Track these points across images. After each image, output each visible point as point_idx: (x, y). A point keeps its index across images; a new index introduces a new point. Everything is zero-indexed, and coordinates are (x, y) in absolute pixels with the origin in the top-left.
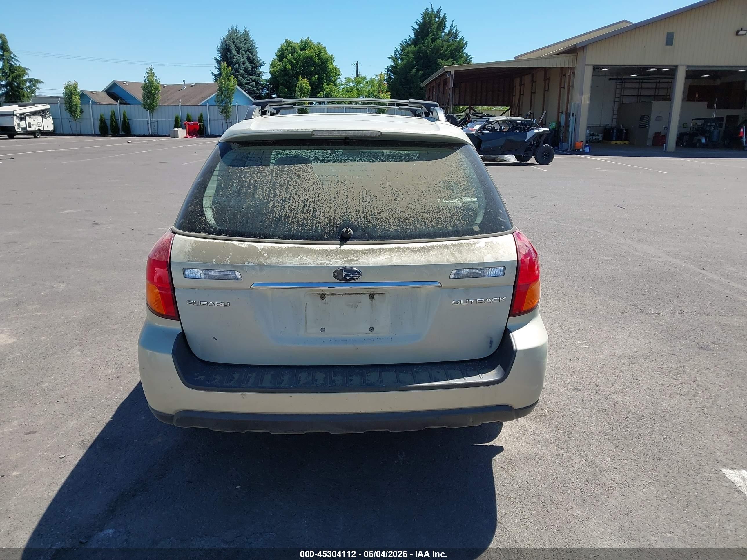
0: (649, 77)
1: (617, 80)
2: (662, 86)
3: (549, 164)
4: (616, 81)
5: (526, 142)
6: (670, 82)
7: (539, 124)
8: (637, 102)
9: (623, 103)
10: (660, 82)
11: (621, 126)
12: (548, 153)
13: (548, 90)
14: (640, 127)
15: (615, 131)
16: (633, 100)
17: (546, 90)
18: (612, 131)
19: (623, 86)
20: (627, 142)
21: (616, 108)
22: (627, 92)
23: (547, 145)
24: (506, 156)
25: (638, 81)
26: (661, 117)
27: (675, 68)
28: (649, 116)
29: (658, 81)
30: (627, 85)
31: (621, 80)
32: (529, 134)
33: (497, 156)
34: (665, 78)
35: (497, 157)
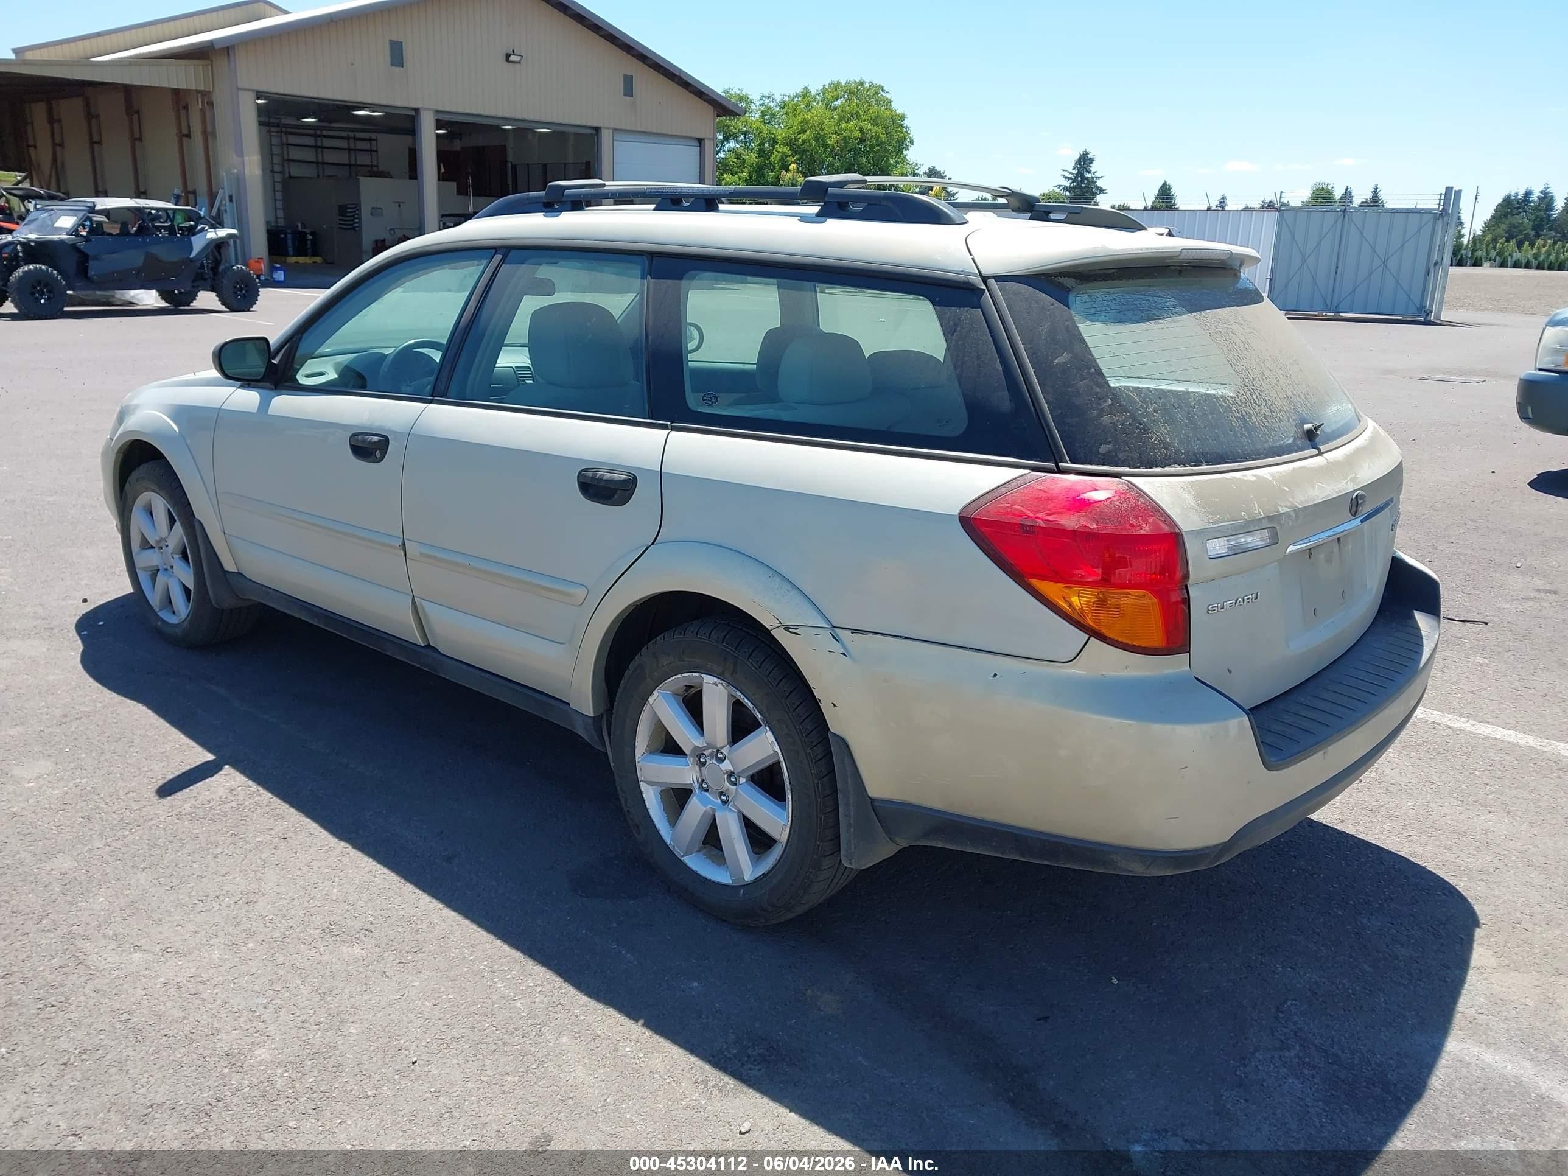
0: (333, 125)
1: (268, 125)
2: (361, 145)
3: (252, 309)
4: (268, 128)
5: (191, 260)
6: (374, 140)
7: (213, 218)
8: (318, 176)
9: (291, 177)
10: (355, 138)
11: (300, 225)
12: (246, 286)
13: (140, 139)
14: (340, 228)
15: (289, 236)
16: (309, 171)
17: (136, 139)
18: (282, 236)
19: (285, 140)
20: (318, 260)
21: (279, 187)
22: (295, 154)
23: (239, 266)
24: (133, 293)
25: (312, 132)
26: (380, 208)
27: (413, 113)
28: (357, 207)
29: (351, 134)
30: (292, 140)
31: (278, 126)
32: (198, 243)
33: (110, 293)
34: (363, 131)
35: (113, 296)
